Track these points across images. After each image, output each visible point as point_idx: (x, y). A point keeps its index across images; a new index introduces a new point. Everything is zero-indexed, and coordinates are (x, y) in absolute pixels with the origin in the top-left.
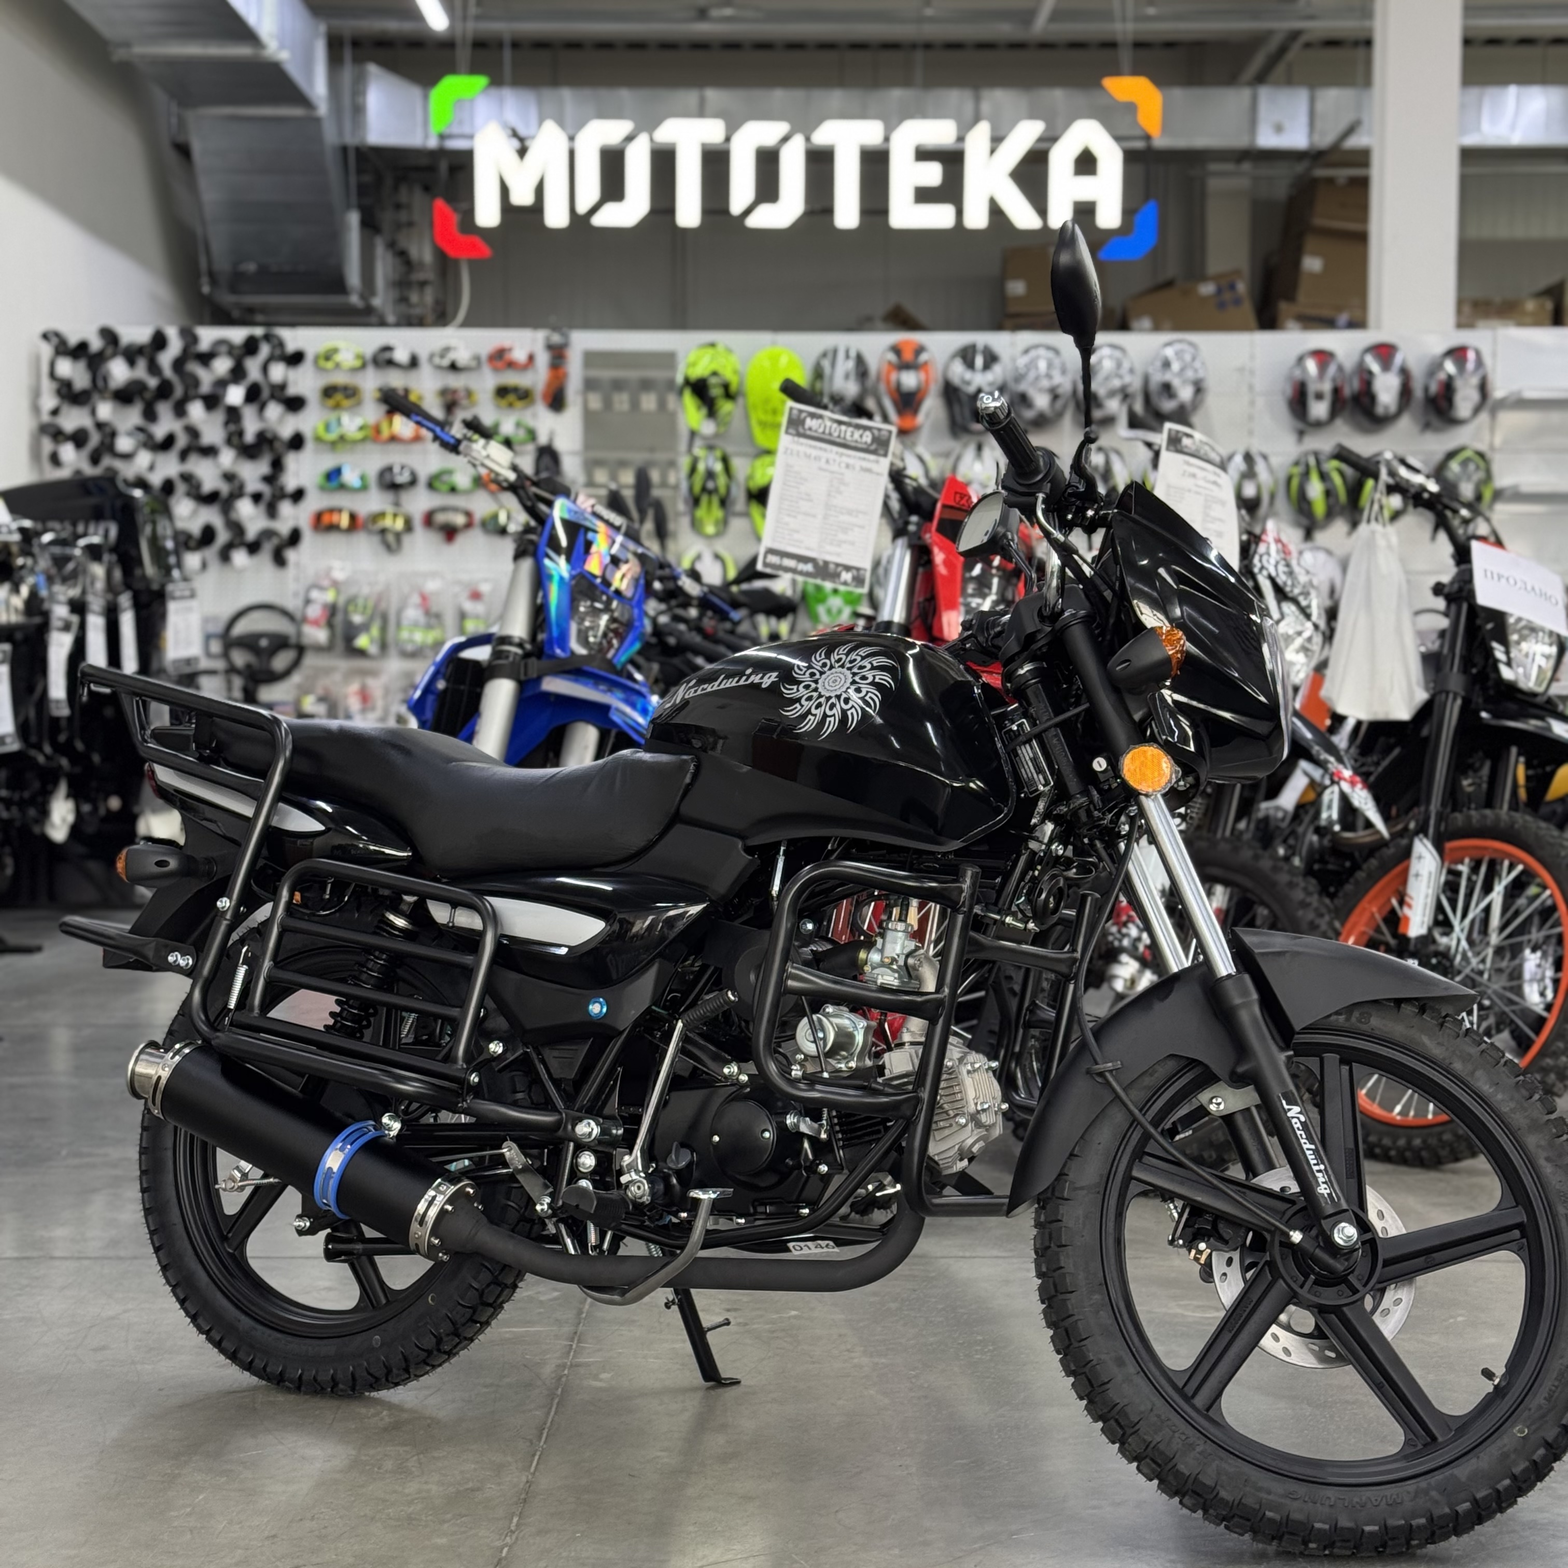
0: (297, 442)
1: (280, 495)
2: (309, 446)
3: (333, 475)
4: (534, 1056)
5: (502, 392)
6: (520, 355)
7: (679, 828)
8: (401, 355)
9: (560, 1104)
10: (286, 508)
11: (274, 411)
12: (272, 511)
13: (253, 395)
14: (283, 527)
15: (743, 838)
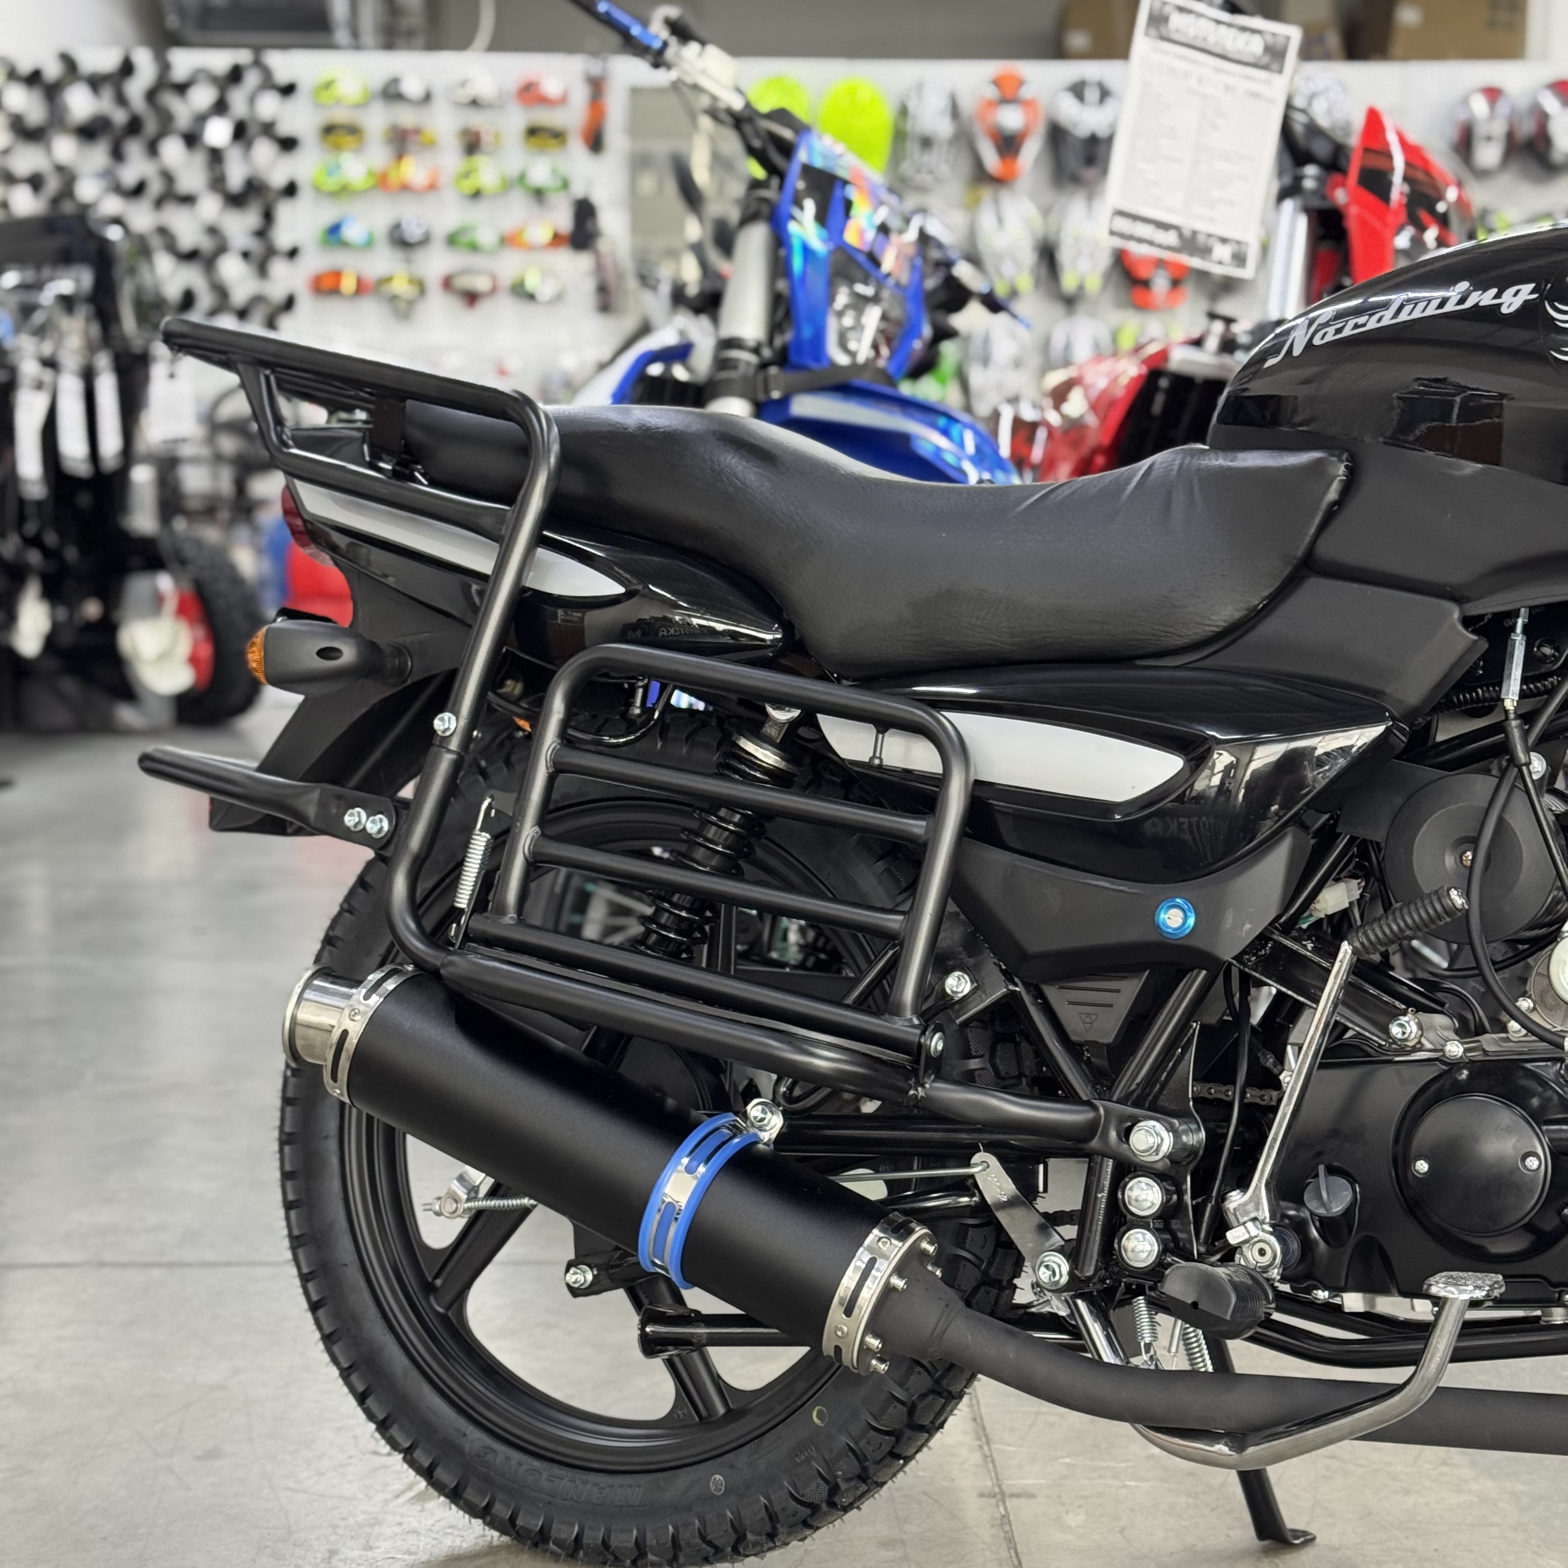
0: (291, 190)
1: (270, 252)
2: (305, 196)
3: (334, 230)
4: (1027, 999)
5: (533, 132)
6: (551, 87)
7: (1314, 586)
8: (412, 87)
9: (1083, 1090)
10: (279, 268)
11: (264, 151)
12: (262, 270)
13: (240, 132)
14: (276, 290)
15: (1458, 599)
